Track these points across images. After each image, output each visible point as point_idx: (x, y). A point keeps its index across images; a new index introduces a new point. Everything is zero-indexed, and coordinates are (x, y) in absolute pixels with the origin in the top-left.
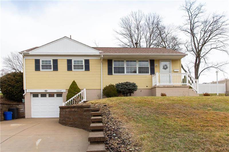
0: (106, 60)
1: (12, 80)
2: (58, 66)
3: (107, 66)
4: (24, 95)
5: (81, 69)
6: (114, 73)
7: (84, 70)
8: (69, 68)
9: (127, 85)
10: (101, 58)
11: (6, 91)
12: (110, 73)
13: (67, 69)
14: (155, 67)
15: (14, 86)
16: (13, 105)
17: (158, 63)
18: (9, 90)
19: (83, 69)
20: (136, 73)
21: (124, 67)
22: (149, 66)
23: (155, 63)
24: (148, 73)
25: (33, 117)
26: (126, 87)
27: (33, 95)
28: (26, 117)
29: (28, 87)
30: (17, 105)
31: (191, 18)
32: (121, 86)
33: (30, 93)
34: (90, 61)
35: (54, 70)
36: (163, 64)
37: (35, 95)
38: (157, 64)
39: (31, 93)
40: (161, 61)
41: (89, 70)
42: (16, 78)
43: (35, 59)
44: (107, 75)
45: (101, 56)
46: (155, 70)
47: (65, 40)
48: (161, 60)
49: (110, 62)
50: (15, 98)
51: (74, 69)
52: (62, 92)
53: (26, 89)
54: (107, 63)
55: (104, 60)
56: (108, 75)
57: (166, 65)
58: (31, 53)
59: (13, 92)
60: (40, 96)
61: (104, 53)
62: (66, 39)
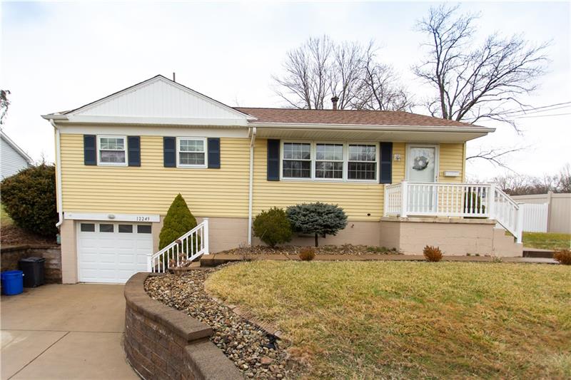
0: (264, 140)
1: (29, 188)
2: (141, 154)
3: (266, 157)
4: (60, 226)
5: (198, 163)
6: (284, 176)
7: (207, 167)
8: (169, 161)
9: (320, 214)
10: (250, 136)
11: (17, 213)
12: (273, 175)
13: (163, 161)
14: (393, 163)
15: (34, 203)
16: (34, 249)
17: (403, 152)
18: (23, 212)
19: (203, 163)
20: (341, 177)
21: (310, 161)
22: (377, 161)
23: (394, 152)
24: (373, 178)
25: (81, 279)
26: (318, 218)
27: (82, 225)
28: (65, 280)
29: (69, 207)
30: (43, 250)
31: (439, 49)
32: (305, 216)
33: (72, 222)
34: (221, 142)
35: (130, 165)
36: (414, 154)
37: (87, 226)
38: (400, 156)
39: (75, 221)
40: (410, 146)
41: (219, 168)
42: (40, 184)
43: (85, 136)
44: (266, 181)
45: (252, 131)
46: (393, 170)
47: (159, 84)
48: (411, 143)
49: (273, 146)
50: (41, 230)
51: (182, 162)
52: (151, 223)
53: (64, 210)
54: (266, 149)
55: (258, 139)
56: (268, 180)
57: (423, 159)
58: (72, 118)
59: (33, 217)
60: (97, 228)
61: (259, 120)
62: (160, 82)
